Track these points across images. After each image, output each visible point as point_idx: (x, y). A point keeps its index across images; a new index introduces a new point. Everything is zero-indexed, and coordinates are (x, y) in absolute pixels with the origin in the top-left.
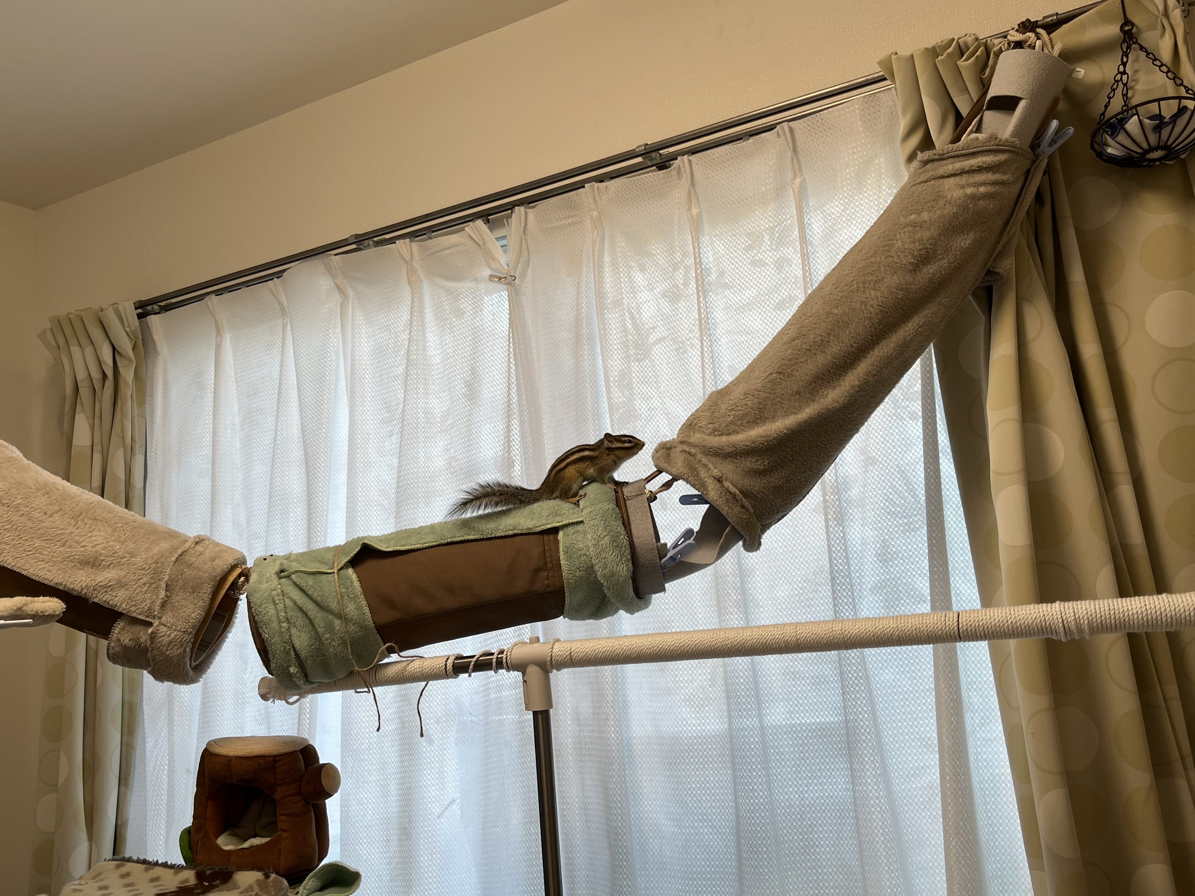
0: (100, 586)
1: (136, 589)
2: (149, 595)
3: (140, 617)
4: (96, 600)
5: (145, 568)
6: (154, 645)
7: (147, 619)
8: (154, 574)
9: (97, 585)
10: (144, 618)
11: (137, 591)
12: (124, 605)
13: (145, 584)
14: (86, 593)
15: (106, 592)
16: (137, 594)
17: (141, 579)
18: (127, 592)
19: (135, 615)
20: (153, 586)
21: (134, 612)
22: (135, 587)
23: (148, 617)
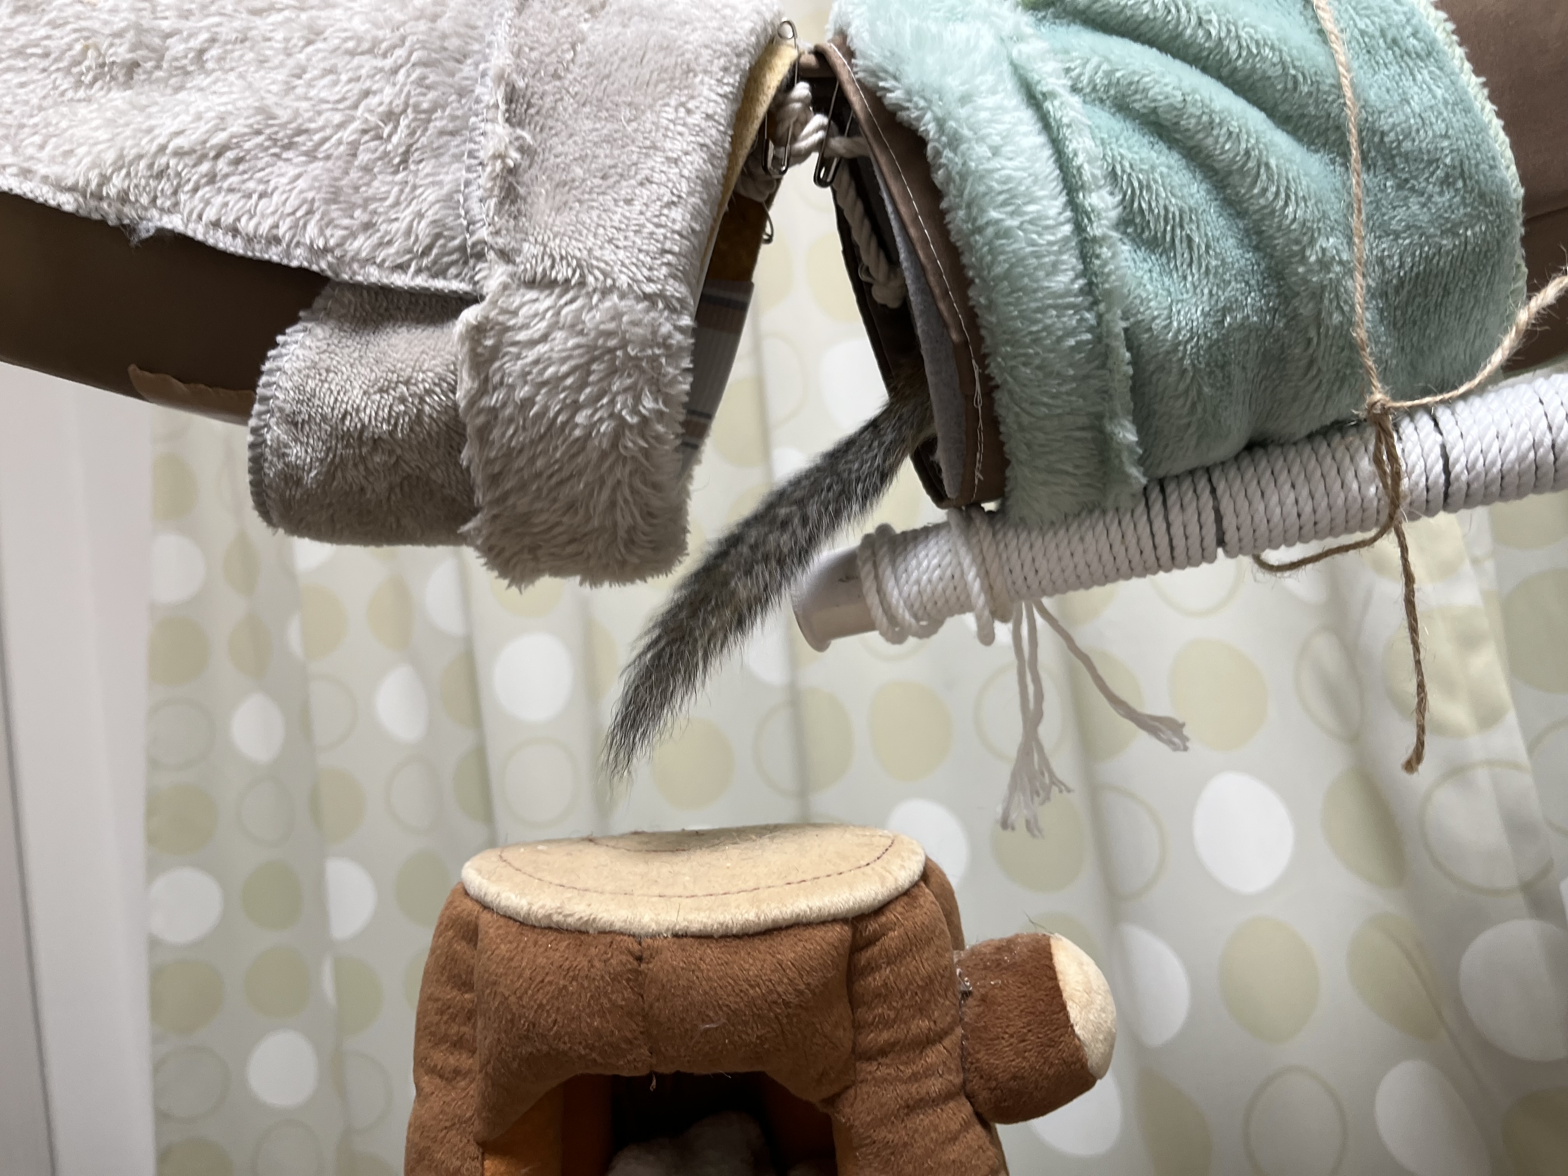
0: (179, 153)
1: (354, 147)
2: (426, 167)
3: (400, 280)
4: (174, 223)
5: (376, 43)
6: (495, 399)
7: (439, 284)
8: (425, 64)
9: (162, 149)
10: (421, 281)
11: (363, 157)
12: (312, 230)
13: (391, 117)
14: (123, 198)
15: (212, 178)
16: (367, 169)
17: (367, 93)
18: (317, 168)
19: (374, 275)
20: (437, 124)
21: (370, 260)
22: (348, 134)
23: (440, 272)
